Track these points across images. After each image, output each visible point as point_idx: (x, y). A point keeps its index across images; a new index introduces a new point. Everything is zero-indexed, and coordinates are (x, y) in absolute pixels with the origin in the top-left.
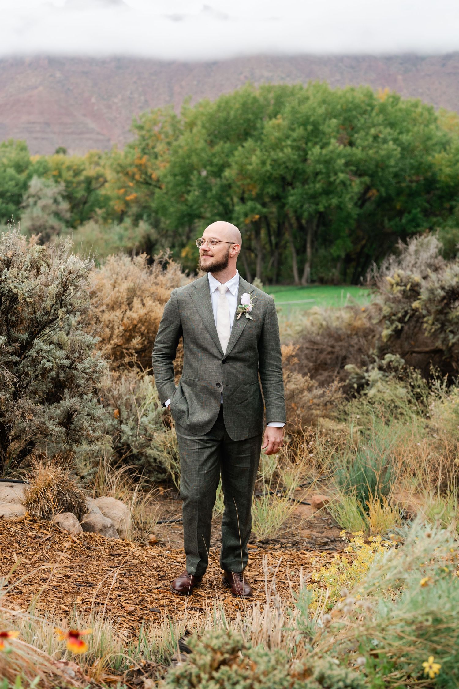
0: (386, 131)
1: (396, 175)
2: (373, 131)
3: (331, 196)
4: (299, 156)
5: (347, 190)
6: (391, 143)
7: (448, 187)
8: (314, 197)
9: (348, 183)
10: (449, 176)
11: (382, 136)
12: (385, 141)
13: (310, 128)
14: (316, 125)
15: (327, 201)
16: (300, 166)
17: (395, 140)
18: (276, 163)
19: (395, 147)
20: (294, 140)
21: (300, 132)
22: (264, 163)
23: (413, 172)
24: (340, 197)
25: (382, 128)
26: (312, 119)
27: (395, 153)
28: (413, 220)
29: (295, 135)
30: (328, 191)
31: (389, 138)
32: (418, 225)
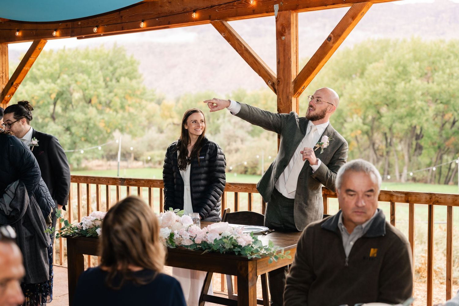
2: (448, 71)
3: (413, 118)
4: (392, 89)
5: (424, 113)
8: (401, 119)
9: (425, 108)
13: (400, 69)
14: (404, 67)
15: (410, 121)
16: (392, 96)
18: (375, 93)
20: (388, 78)
21: (392, 72)
22: (365, 93)
24: (419, 119)
26: (402, 62)
29: (388, 74)
30: (411, 114)
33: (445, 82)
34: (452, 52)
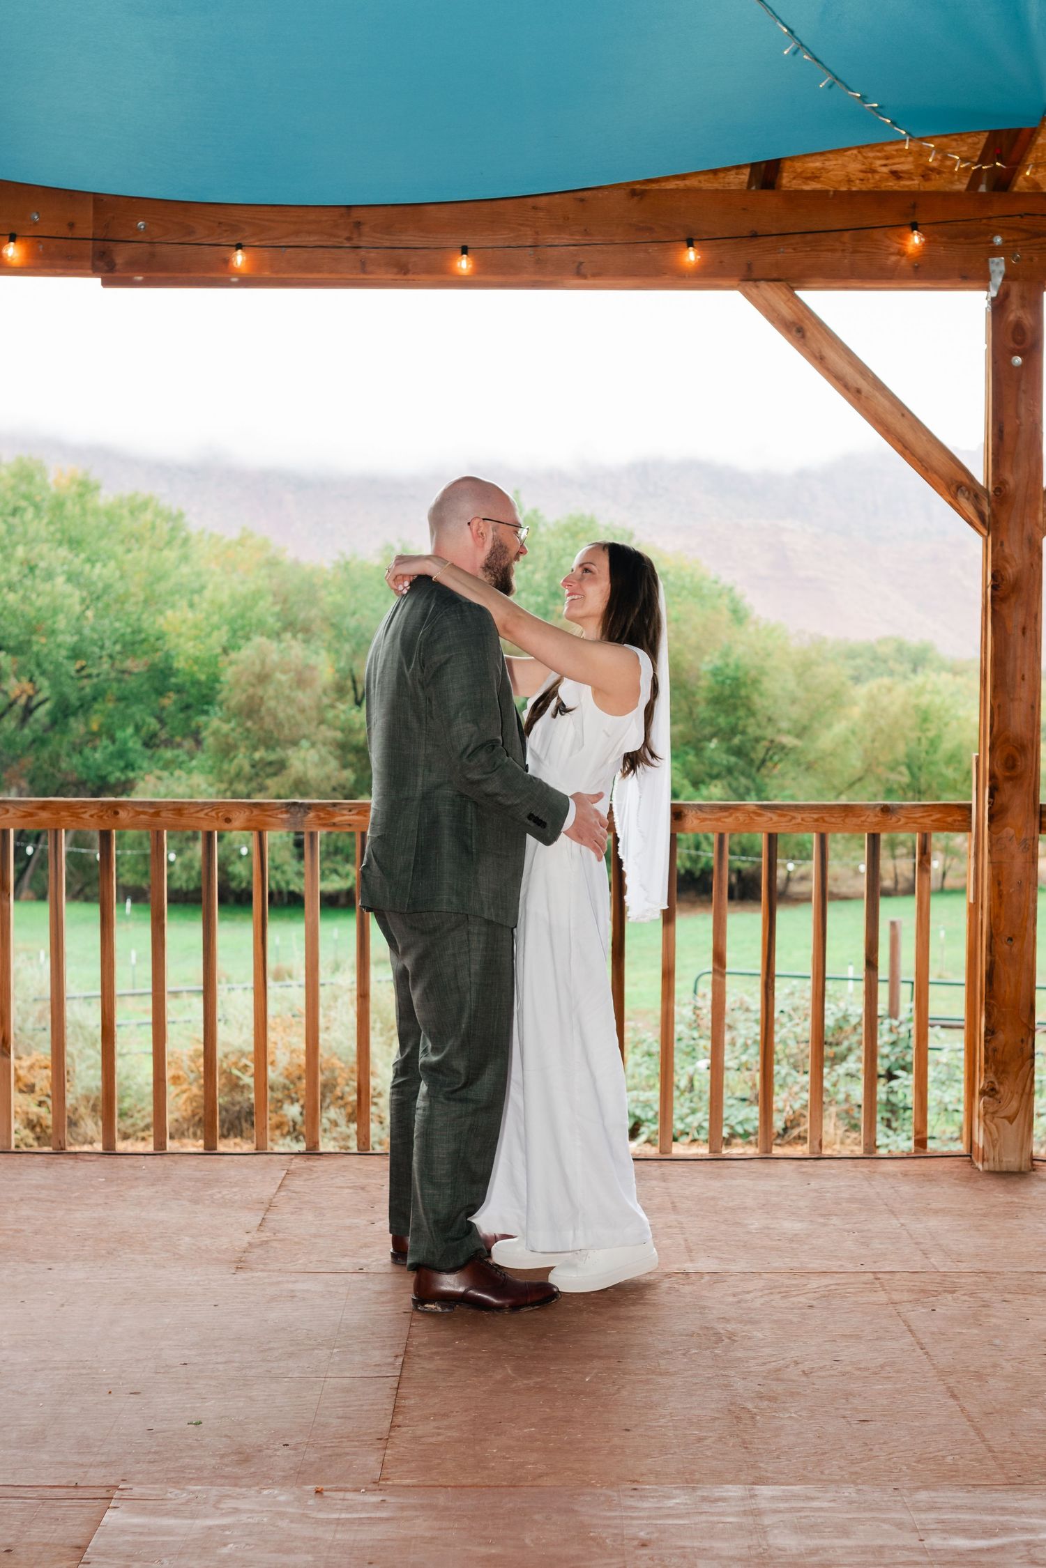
0: (56, 557)
1: (76, 654)
2: (20, 552)
6: (60, 580)
7: (196, 683)
10: (196, 661)
11: (42, 564)
12: (49, 576)
17: (71, 578)
19: (69, 588)
23: (118, 647)
25: (45, 548)
27: (67, 602)
28: (121, 754)
31: (59, 570)
32: (130, 766)
33: (11, 587)
34: (26, 497)
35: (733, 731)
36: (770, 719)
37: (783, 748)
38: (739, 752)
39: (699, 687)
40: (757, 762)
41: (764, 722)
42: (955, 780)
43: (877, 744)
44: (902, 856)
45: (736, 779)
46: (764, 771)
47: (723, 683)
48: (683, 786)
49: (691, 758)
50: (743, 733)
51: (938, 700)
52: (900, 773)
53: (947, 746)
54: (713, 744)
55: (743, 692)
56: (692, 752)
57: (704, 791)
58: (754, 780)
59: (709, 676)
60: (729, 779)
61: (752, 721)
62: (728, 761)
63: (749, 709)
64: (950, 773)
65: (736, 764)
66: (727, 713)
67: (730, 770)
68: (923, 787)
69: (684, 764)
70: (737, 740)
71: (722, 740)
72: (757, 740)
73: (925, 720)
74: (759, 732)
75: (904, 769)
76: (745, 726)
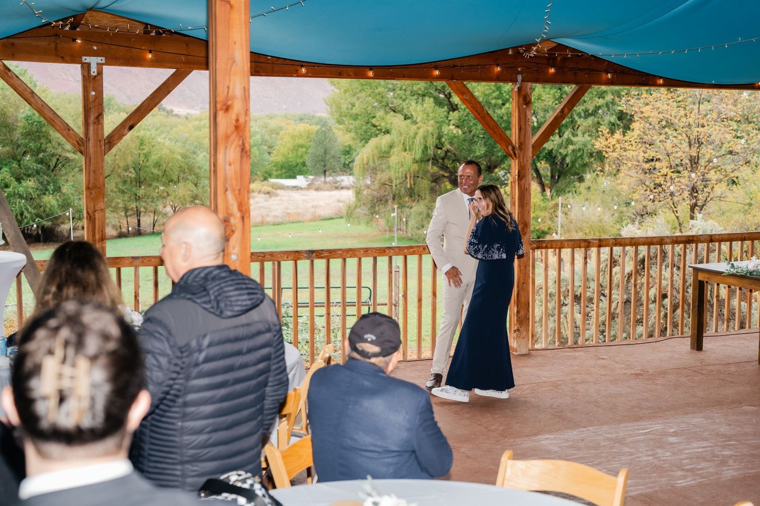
35: (40, 150)
36: (59, 144)
37: (67, 159)
38: (41, 162)
39: (17, 126)
40: (52, 167)
41: (57, 146)
42: (158, 175)
43: (117, 157)
44: (131, 215)
45: (41, 177)
46: (57, 171)
47: (33, 124)
48: (11, 180)
49: (15, 165)
50: (44, 151)
51: (148, 134)
52: (130, 172)
53: (154, 158)
54: (28, 157)
55: (44, 130)
56: (15, 162)
57: (24, 184)
58: (50, 176)
59: (24, 120)
60: (38, 176)
61: (49, 145)
62: (37, 167)
63: (47, 139)
64: (156, 171)
65: (41, 168)
66: (34, 140)
67: (38, 173)
68: (142, 179)
69: (10, 169)
70: (41, 156)
71: (32, 155)
72: (53, 155)
73: (142, 144)
74: (53, 151)
75: (132, 170)
76: (46, 148)
